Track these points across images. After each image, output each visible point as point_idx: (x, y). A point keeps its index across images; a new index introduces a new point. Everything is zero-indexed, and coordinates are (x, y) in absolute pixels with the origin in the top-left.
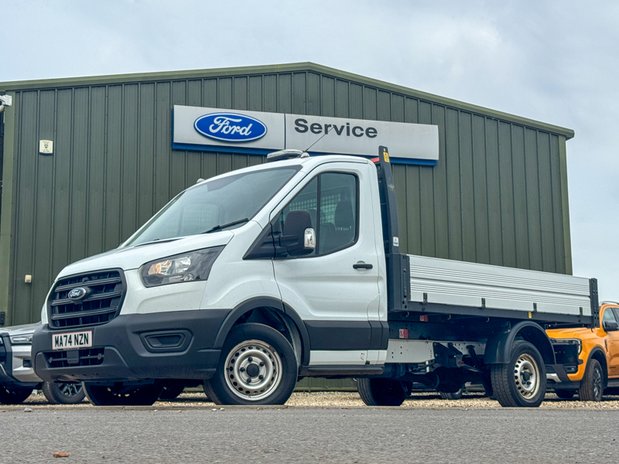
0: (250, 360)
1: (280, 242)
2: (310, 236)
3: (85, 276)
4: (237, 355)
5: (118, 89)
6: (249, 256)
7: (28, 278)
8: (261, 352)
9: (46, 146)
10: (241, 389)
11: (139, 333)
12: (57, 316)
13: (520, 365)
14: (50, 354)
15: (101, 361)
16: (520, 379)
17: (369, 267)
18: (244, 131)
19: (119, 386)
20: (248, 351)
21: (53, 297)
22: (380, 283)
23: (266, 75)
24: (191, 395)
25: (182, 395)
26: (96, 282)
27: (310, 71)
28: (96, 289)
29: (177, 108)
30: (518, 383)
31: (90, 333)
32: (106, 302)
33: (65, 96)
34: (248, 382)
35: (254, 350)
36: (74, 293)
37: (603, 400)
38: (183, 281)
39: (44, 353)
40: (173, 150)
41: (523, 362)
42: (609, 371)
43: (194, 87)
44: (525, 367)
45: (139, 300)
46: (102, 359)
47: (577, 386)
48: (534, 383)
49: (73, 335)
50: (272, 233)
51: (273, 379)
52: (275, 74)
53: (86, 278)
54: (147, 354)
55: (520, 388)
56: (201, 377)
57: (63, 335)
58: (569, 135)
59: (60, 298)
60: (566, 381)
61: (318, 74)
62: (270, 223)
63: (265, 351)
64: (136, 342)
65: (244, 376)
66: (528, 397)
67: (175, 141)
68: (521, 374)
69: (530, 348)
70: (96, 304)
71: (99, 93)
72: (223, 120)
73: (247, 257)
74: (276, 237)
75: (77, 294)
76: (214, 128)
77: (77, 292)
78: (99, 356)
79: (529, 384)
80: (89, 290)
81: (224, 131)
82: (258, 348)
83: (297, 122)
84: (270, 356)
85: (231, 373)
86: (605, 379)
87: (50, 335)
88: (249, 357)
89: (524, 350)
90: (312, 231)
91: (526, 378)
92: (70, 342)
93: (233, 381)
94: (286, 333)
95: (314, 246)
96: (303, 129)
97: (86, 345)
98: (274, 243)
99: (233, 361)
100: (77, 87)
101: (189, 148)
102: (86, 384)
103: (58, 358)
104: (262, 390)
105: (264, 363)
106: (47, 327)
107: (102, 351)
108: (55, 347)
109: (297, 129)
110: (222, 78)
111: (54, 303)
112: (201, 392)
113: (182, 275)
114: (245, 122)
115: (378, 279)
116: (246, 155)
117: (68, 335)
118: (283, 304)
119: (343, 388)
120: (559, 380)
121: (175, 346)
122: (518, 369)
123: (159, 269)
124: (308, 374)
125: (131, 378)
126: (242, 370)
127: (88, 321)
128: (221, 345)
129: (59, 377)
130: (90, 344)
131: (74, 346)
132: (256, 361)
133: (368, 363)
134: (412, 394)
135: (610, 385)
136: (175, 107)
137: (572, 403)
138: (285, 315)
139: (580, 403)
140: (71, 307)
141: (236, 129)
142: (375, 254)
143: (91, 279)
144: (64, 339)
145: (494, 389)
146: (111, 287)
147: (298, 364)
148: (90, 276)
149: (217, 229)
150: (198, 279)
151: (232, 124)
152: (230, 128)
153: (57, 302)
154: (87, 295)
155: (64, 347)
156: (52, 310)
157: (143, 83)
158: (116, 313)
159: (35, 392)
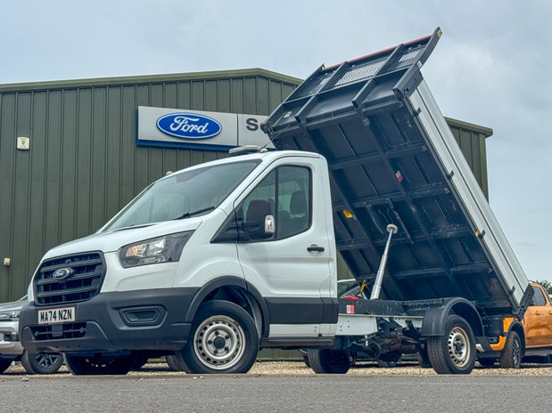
0: (217, 334)
1: (243, 227)
2: (269, 222)
3: (68, 258)
4: (205, 329)
5: (89, 91)
6: (215, 241)
7: (7, 261)
8: (226, 326)
9: (23, 143)
10: (209, 359)
11: (118, 309)
12: (43, 294)
13: (453, 337)
14: (36, 328)
15: (83, 334)
16: (453, 350)
17: (321, 250)
18: (201, 129)
19: (97, 357)
20: (215, 325)
21: (38, 277)
22: (331, 264)
23: (221, 79)
24: (154, 365)
25: (146, 365)
26: (78, 263)
27: (260, 76)
28: (79, 269)
29: (141, 108)
30: (451, 353)
31: (73, 309)
32: (88, 282)
33: (41, 98)
34: (215, 353)
35: (220, 325)
36: (58, 273)
37: (522, 367)
38: (156, 263)
39: (31, 328)
40: (138, 146)
41: (455, 335)
42: (526, 341)
43: (157, 90)
44: (458, 339)
45: (117, 279)
46: (84, 333)
47: (499, 355)
48: (465, 353)
49: (57, 310)
50: (235, 220)
51: (237, 350)
52: (229, 79)
53: (69, 260)
54: (125, 328)
55: (453, 357)
56: (174, 348)
57: (48, 311)
58: (488, 133)
59: (45, 278)
60: (489, 351)
61: (267, 79)
62: (234, 210)
63: (230, 325)
64: (115, 316)
65: (212, 348)
66: (461, 365)
67: (139, 138)
68: (454, 345)
69: (462, 322)
70: (78, 283)
71: (70, 96)
72: (182, 119)
73: (213, 242)
74: (240, 223)
75: (62, 274)
76: (174, 127)
77: (61, 272)
78: (82, 330)
79: (461, 353)
80: (72, 271)
81: (183, 129)
82: (224, 323)
83: (248, 121)
84: (235, 330)
85: (200, 345)
86: (523, 349)
87: (37, 311)
88: (216, 331)
89: (456, 323)
90: (271, 217)
91: (458, 348)
92: (55, 317)
93: (201, 352)
94: (248, 309)
95: (273, 231)
96: (254, 127)
97: (69, 320)
98: (237, 228)
99: (202, 334)
100: (51, 90)
101: (152, 144)
102: (66, 355)
103: (43, 332)
104: (228, 361)
105: (229, 336)
106: (34, 304)
107: (84, 325)
108: (41, 322)
109: (248, 128)
110: (181, 82)
111: (40, 282)
112: (163, 362)
113: (157, 257)
114: (202, 121)
115: (329, 260)
116: (203, 150)
117: (53, 311)
118: (246, 283)
119: (290, 358)
120: (483, 350)
121: (150, 320)
122: (451, 340)
123: (135, 251)
124: (267, 346)
125: (110, 349)
126: (210, 342)
127: (71, 298)
128: (192, 320)
129: (44, 349)
130: (73, 319)
131: (58, 321)
132: (222, 334)
133: (320, 335)
134: (357, 363)
135: (527, 354)
136: (140, 107)
137: (495, 370)
138: (248, 293)
139: (503, 371)
140: (55, 286)
141: (194, 127)
142: (326, 238)
143: (73, 261)
144: (49, 315)
145: (430, 358)
146: (92, 267)
147: (260, 336)
148: (73, 258)
149: (187, 216)
150: (170, 260)
151: (190, 123)
152: (189, 127)
153: (42, 281)
154: (70, 275)
155: (49, 322)
156: (37, 288)
157: (110, 86)
158: (96, 291)
159: (13, 363)
